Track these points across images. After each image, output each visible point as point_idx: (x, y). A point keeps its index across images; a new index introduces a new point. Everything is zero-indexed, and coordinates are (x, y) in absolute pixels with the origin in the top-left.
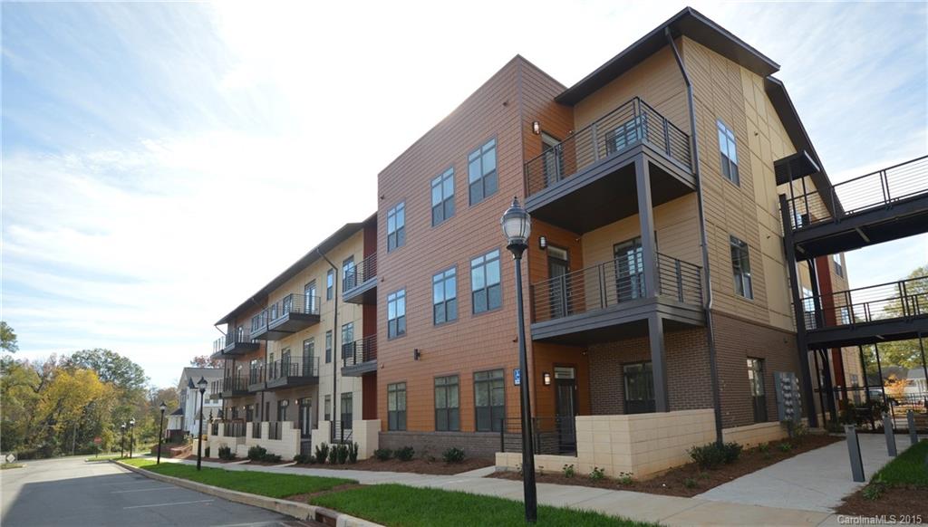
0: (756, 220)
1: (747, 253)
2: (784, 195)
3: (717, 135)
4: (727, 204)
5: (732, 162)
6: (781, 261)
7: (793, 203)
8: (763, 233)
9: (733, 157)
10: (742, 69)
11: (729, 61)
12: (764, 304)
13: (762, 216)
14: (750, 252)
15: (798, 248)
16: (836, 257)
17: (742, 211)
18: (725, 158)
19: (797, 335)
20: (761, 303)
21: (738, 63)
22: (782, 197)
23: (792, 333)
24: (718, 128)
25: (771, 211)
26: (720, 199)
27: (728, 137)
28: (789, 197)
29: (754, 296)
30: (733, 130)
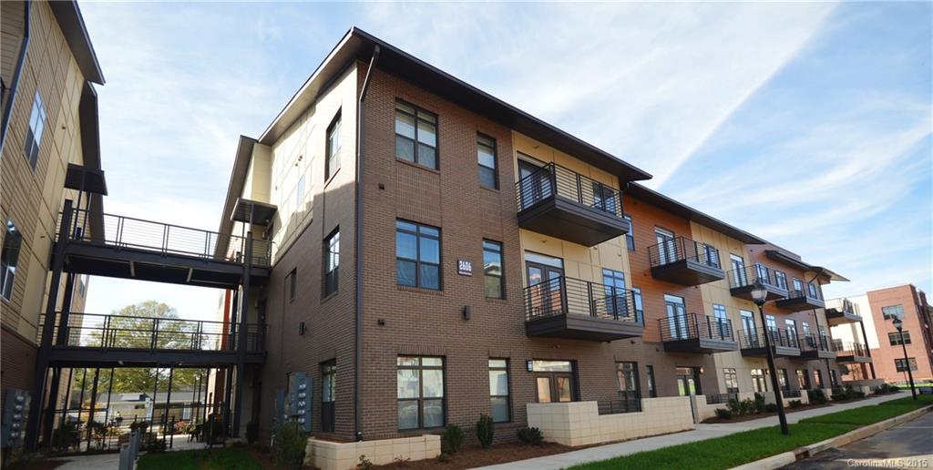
0: (37, 215)
1: (19, 246)
2: (71, 201)
3: (32, 105)
4: (17, 184)
5: (35, 142)
6: (45, 266)
7: (77, 214)
8: (40, 230)
9: (37, 138)
10: (73, 59)
11: (65, 42)
12: (17, 308)
13: (43, 213)
14: (22, 246)
15: (67, 258)
16: (83, 277)
17: (28, 198)
18: (31, 135)
19: (39, 350)
20: (15, 306)
21: (72, 51)
22: (68, 203)
23: (35, 346)
24: (34, 99)
25: (52, 211)
26: (13, 176)
27: (40, 115)
28: (75, 206)
29: (12, 296)
30: (47, 110)
